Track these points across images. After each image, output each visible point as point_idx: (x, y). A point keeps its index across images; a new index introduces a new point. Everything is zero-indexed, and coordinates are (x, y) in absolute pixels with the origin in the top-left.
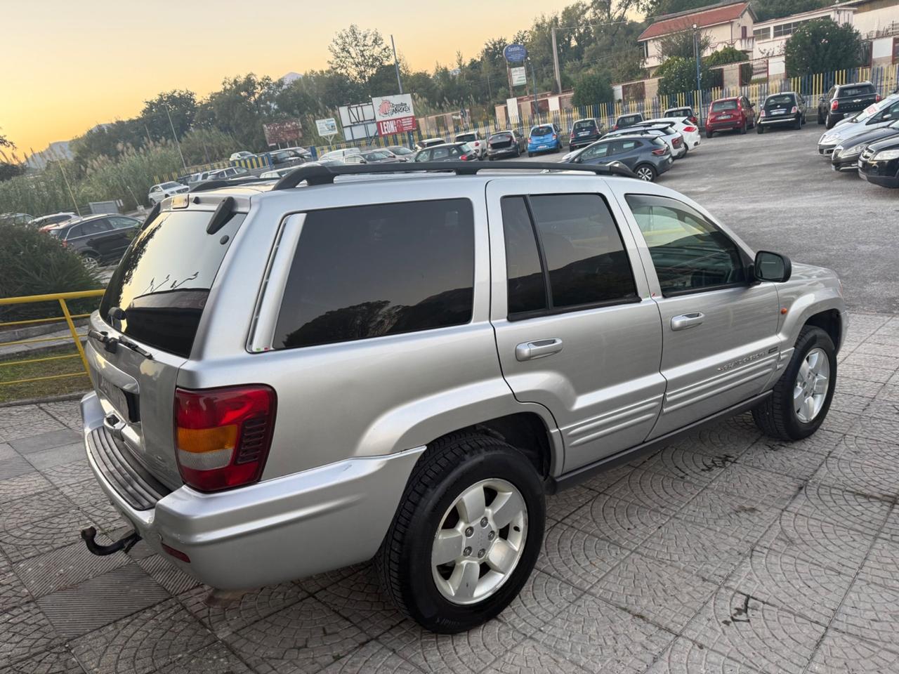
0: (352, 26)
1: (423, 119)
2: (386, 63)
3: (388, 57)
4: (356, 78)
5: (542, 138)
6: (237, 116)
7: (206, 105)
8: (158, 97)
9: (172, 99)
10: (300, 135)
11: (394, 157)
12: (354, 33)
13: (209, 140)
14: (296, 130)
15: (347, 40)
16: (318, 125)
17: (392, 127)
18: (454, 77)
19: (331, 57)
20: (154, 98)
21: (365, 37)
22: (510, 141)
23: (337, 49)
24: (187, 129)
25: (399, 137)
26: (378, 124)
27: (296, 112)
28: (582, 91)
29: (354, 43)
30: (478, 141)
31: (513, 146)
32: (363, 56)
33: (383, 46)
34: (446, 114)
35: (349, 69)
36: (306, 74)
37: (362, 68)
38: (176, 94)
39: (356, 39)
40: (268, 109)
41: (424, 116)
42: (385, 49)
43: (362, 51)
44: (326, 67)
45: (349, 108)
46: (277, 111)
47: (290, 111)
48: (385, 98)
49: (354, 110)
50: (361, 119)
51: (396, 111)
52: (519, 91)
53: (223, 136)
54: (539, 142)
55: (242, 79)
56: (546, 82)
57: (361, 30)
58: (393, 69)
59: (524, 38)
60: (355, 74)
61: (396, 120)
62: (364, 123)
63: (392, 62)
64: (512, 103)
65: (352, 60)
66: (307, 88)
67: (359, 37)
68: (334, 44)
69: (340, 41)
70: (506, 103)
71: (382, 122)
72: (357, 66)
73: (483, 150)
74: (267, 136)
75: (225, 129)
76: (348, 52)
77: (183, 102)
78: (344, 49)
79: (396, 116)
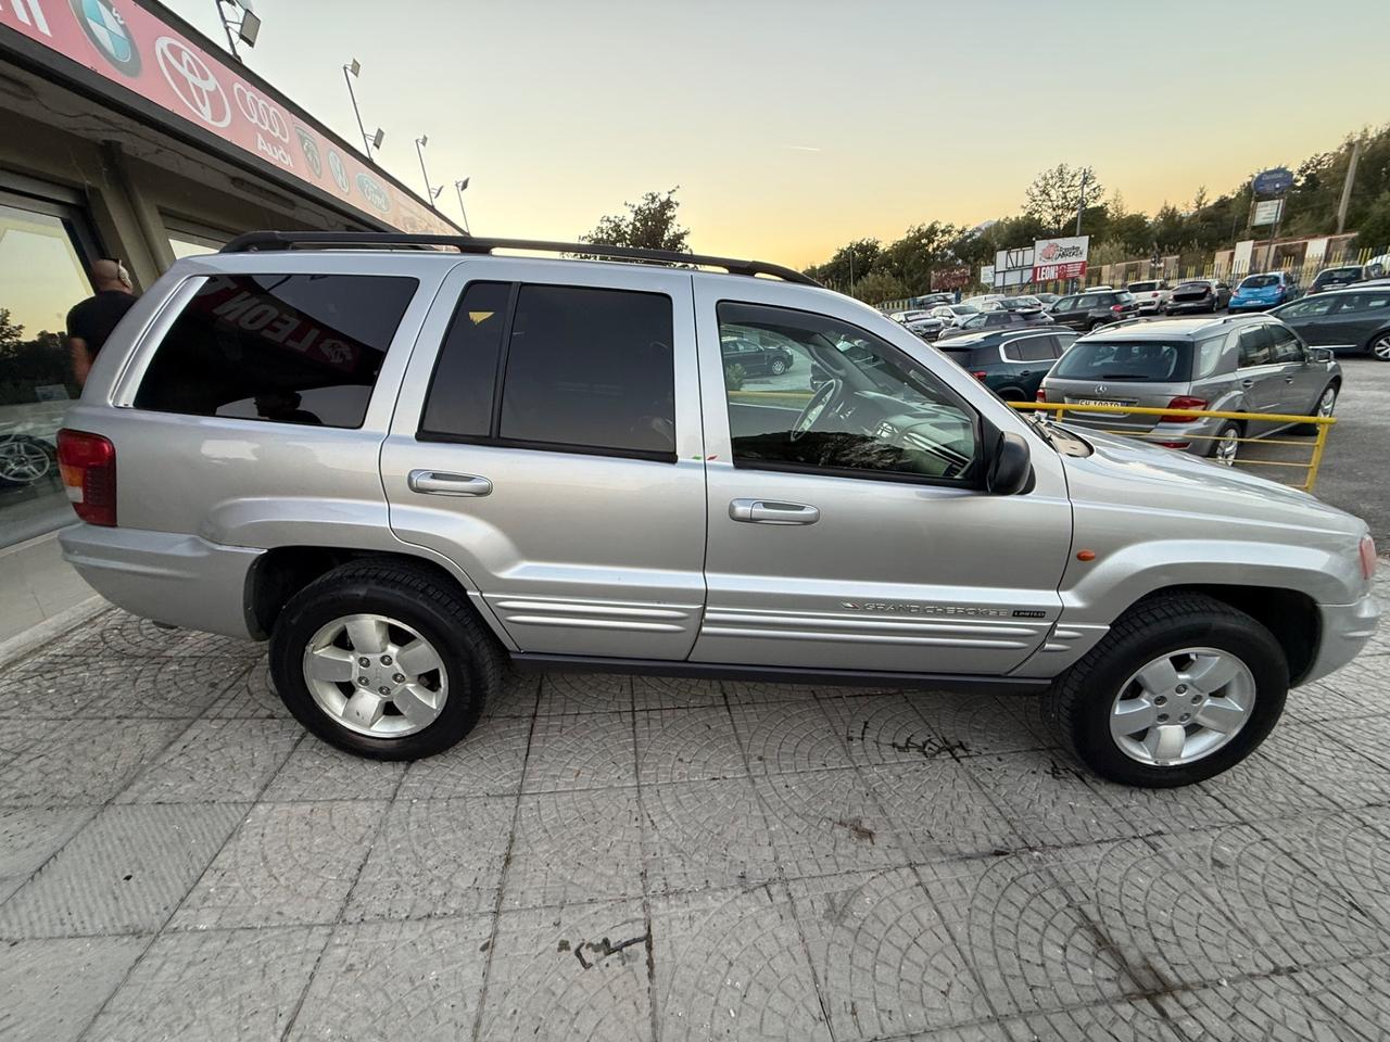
0: (1061, 165)
1: (1108, 266)
2: (1091, 205)
3: (1095, 198)
4: (1049, 223)
5: (1257, 290)
6: (911, 263)
7: (888, 252)
8: (848, 246)
9: (861, 248)
10: (966, 282)
11: (1040, 305)
12: (1061, 172)
13: (880, 284)
14: (962, 278)
15: (1051, 182)
16: (982, 273)
17: (1053, 272)
18: (1181, 218)
19: (1026, 201)
20: (845, 246)
21: (1074, 176)
22: (1205, 293)
23: (1036, 192)
24: (865, 275)
26: (1035, 270)
27: (971, 259)
28: (1373, 231)
29: (1058, 185)
30: (1158, 292)
31: (1207, 299)
32: (1065, 198)
33: (1094, 186)
34: (1144, 262)
35: (1044, 213)
36: (999, 222)
37: (1060, 212)
38: (864, 243)
39: (1062, 180)
40: (946, 254)
41: (1110, 263)
42: (1094, 189)
43: (1064, 193)
44: (1022, 214)
45: (1009, 253)
46: (952, 258)
47: (965, 259)
48: (1052, 241)
50: (1019, 264)
51: (1063, 255)
52: (1262, 233)
53: (893, 280)
54: (1251, 296)
55: (925, 229)
56: (1327, 220)
57: (1072, 169)
58: (1100, 212)
60: (1050, 218)
61: (1059, 265)
62: (1022, 268)
63: (1099, 203)
64: (1244, 249)
65: (1050, 204)
66: (996, 236)
67: (1066, 176)
68: (1034, 186)
69: (1041, 184)
70: (1234, 248)
71: (1041, 267)
72: (1054, 209)
73: (1162, 303)
74: (932, 282)
75: (898, 274)
76: (1048, 194)
77: (868, 250)
78: (1044, 192)
79: (1061, 261)
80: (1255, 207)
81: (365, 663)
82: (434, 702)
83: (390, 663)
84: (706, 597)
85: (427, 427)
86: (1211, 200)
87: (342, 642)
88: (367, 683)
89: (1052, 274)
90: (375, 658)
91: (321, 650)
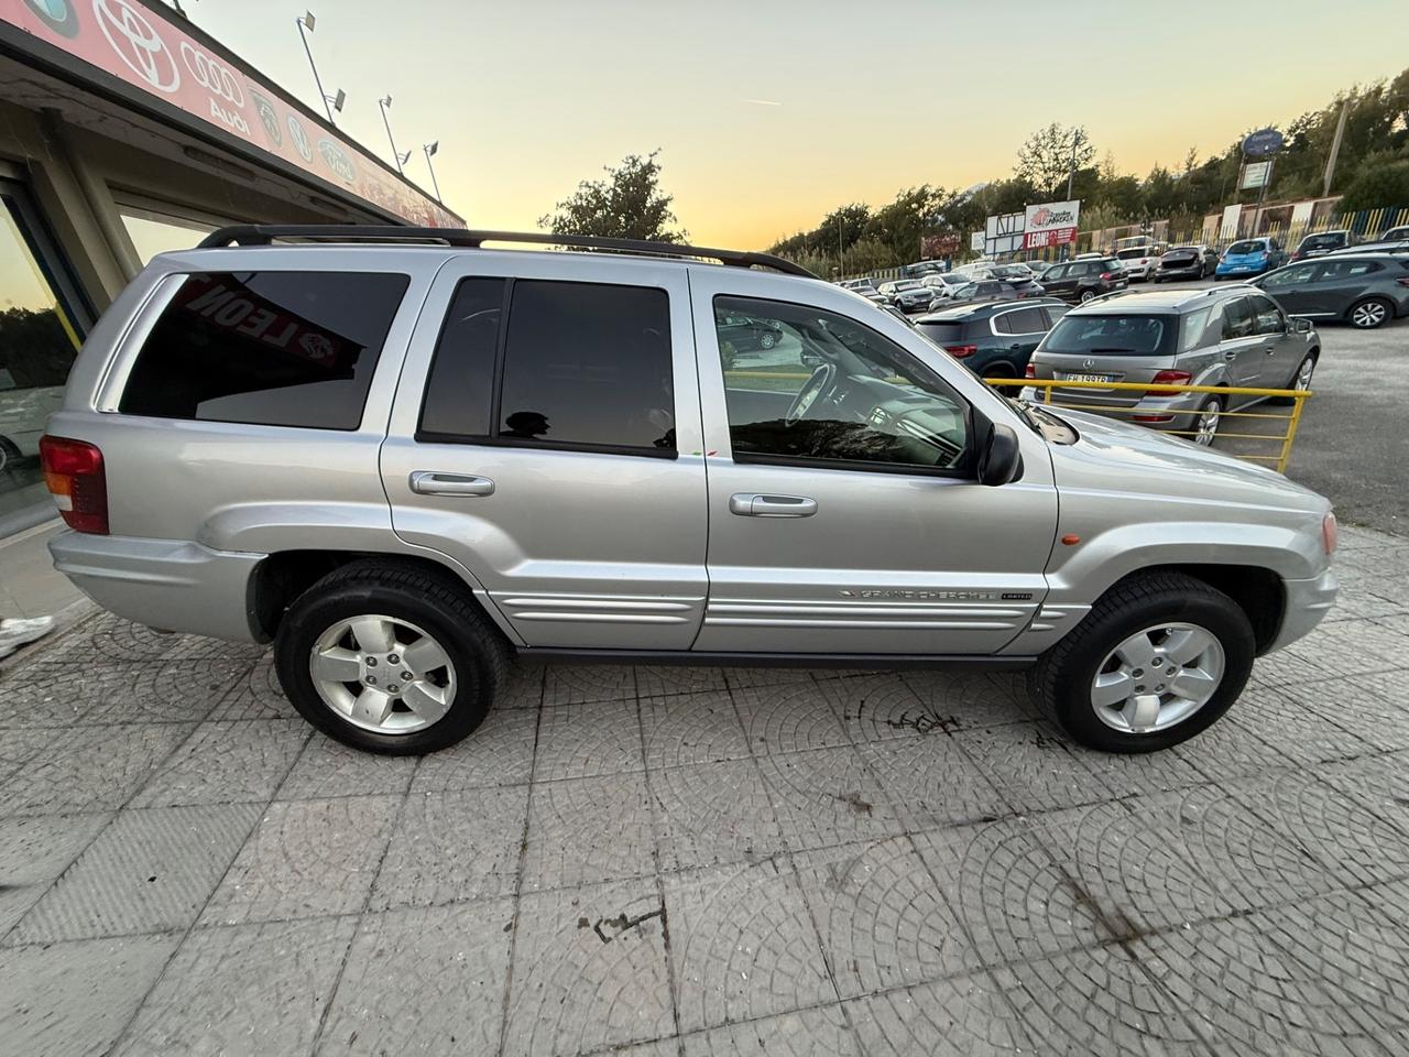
0: (1054, 125)
1: (1099, 232)
2: (1082, 167)
3: (1087, 160)
4: (1040, 186)
5: (1244, 256)
6: (901, 228)
7: (877, 218)
8: (837, 211)
9: (851, 214)
10: (957, 248)
11: (1030, 273)
12: (1053, 133)
13: (871, 252)
14: (953, 245)
15: (1042, 142)
16: (973, 238)
17: (1043, 239)
18: (1172, 181)
19: (1018, 162)
21: (1066, 137)
22: (1193, 260)
23: (1028, 153)
24: (855, 242)
25: (1052, 253)
26: (1026, 236)
27: (962, 224)
28: (1359, 194)
29: (1050, 145)
30: (1148, 259)
31: (1195, 266)
32: (1057, 159)
33: (1086, 146)
34: (1133, 226)
35: (1035, 175)
36: (990, 185)
37: (1051, 174)
38: (853, 208)
39: (1054, 140)
40: (936, 220)
41: (1100, 228)
42: (1086, 150)
43: (1056, 154)
44: (1013, 177)
45: (999, 218)
46: (943, 224)
47: (955, 225)
48: (1043, 206)
49: (1004, 221)
50: (1010, 230)
51: (1053, 221)
52: (1250, 197)
53: (883, 248)
54: (1237, 262)
55: (915, 192)
56: (1314, 182)
57: (1063, 129)
58: (1091, 174)
60: (1041, 181)
61: (1050, 231)
62: (1013, 235)
63: (1090, 165)
64: (1232, 213)
65: (1041, 165)
66: (987, 199)
67: (1058, 137)
68: (1026, 147)
69: (1033, 144)
70: (1222, 212)
71: (1032, 234)
72: (1046, 172)
73: (1150, 270)
74: (923, 249)
75: (887, 241)
76: (1039, 156)
77: (857, 215)
78: (1036, 153)
79: (1052, 227)
80: (1244, 169)
81: (372, 662)
82: (443, 698)
83: (397, 661)
84: (709, 589)
85: (424, 429)
86: (1202, 161)
87: (348, 642)
88: (375, 681)
89: (1042, 240)
90: (381, 657)
91: (327, 652)
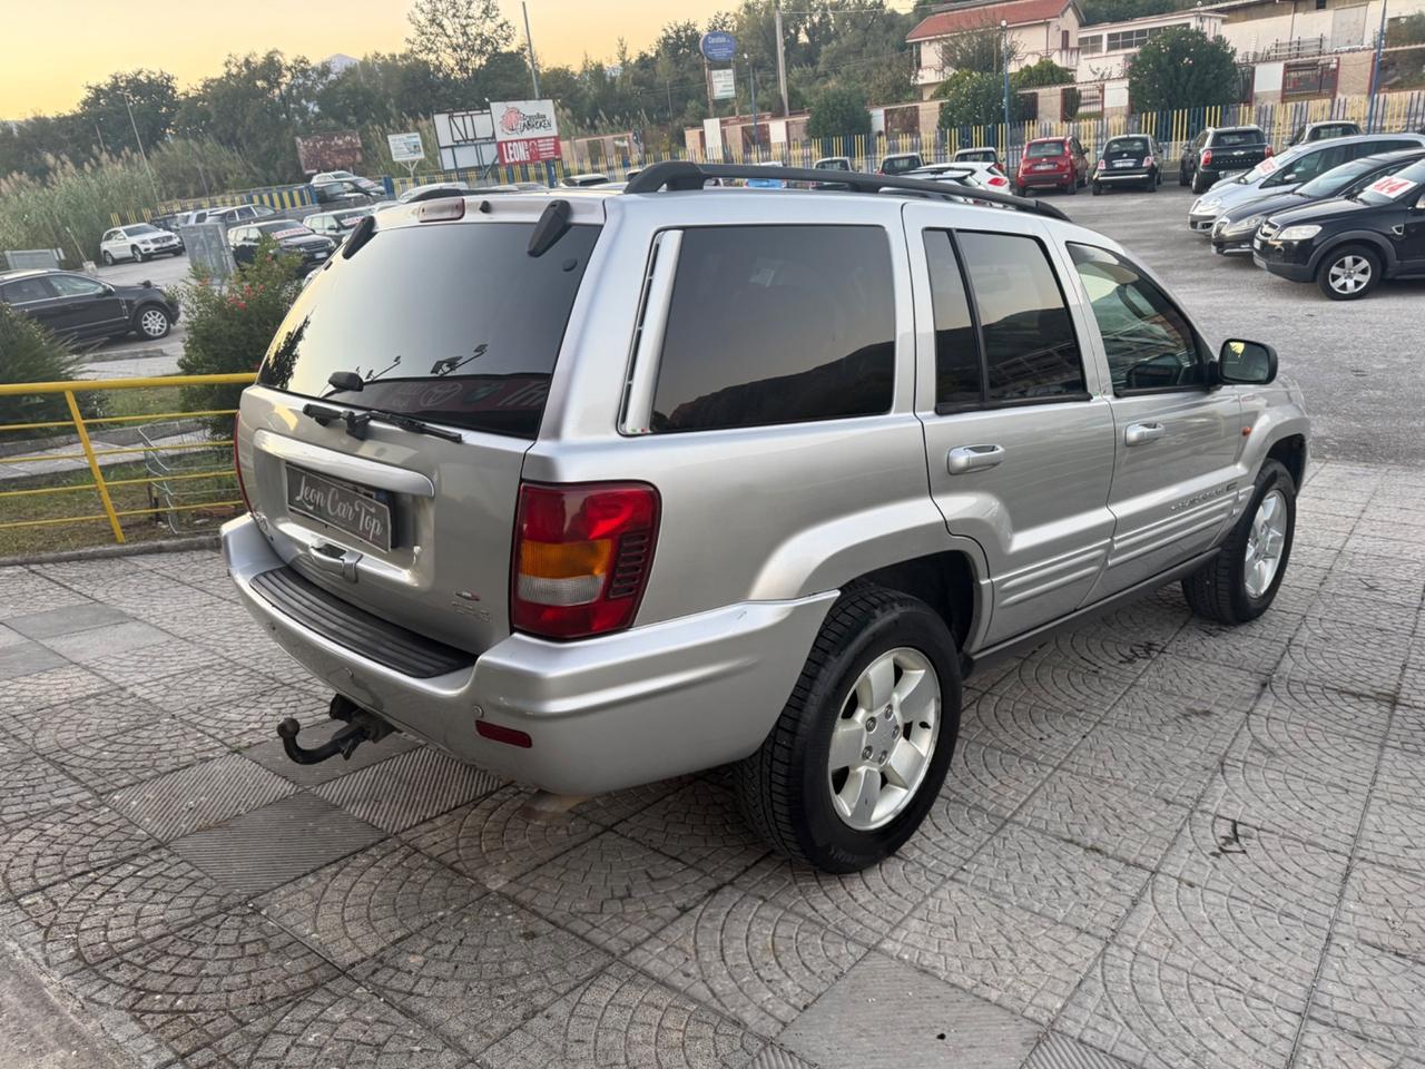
2: (504, 49)
3: (506, 39)
4: (452, 70)
6: (249, 120)
7: (196, 99)
8: (109, 81)
9: (135, 85)
10: (359, 157)
13: (200, 158)
14: (351, 150)
15: (439, 7)
16: (391, 143)
17: (522, 151)
19: (412, 33)
20: (104, 81)
23: (422, 19)
25: (532, 170)
26: (499, 145)
27: (352, 119)
28: (822, 115)
29: (451, 12)
32: (464, 34)
33: (500, 20)
34: (605, 138)
35: (442, 54)
36: (366, 59)
37: (464, 54)
38: (142, 77)
40: (303, 112)
41: (568, 138)
42: (501, 26)
43: (464, 27)
44: (401, 49)
45: (451, 117)
46: (318, 116)
47: (341, 118)
48: (512, 104)
49: (459, 121)
50: (471, 136)
51: (528, 126)
52: (722, 108)
53: (225, 152)
55: (259, 59)
58: (514, 59)
59: (724, 24)
60: (452, 63)
61: (528, 140)
62: (475, 143)
63: (513, 47)
64: (712, 126)
65: (446, 40)
66: (368, 82)
68: (417, 11)
69: (427, 7)
70: (701, 125)
71: (506, 142)
72: (455, 50)
74: (302, 157)
75: (229, 141)
76: (440, 25)
77: (155, 91)
78: (434, 20)
79: (528, 134)
80: (709, 75)
86: (633, 56)
89: (521, 154)
